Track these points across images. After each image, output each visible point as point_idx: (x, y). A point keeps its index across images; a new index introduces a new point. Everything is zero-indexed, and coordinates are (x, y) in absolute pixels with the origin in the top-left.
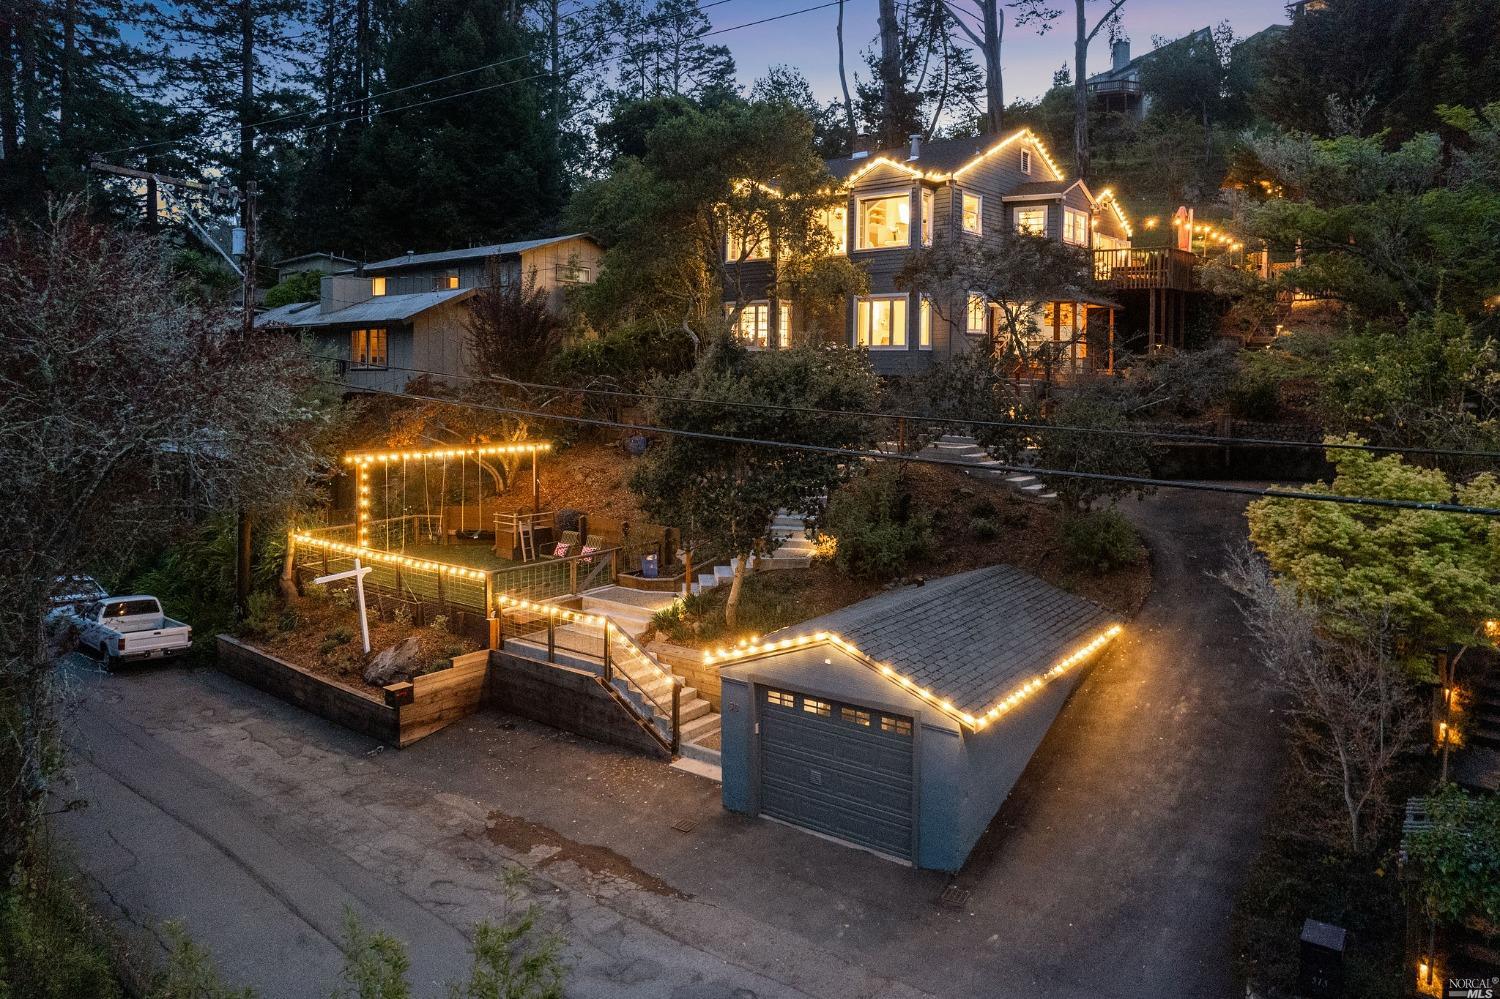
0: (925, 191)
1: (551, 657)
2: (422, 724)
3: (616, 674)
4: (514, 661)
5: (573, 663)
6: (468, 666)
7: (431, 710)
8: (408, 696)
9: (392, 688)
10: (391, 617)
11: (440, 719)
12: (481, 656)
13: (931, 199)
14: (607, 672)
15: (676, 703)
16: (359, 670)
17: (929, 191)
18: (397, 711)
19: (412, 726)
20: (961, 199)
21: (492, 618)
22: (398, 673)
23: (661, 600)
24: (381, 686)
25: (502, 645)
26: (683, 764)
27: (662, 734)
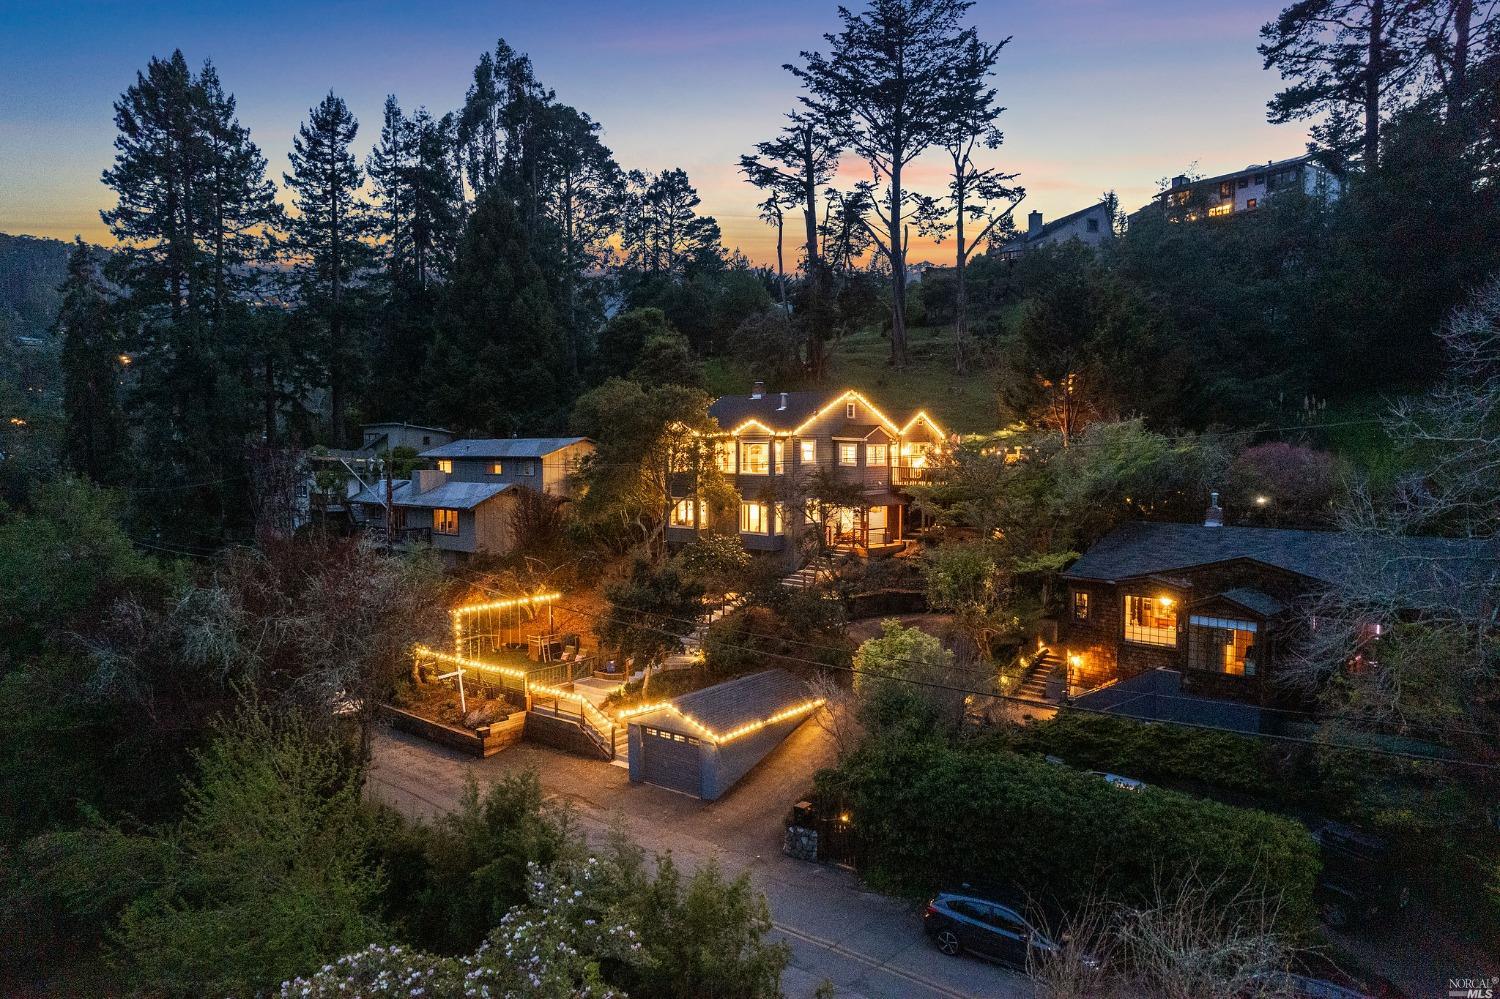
0: (778, 441)
1: (556, 714)
2: (494, 747)
3: (587, 722)
4: (539, 717)
5: (567, 718)
6: (516, 719)
7: (499, 740)
8: (487, 734)
9: (480, 729)
10: (475, 694)
11: (503, 744)
12: (523, 714)
13: (781, 446)
14: (582, 722)
15: (613, 738)
16: (462, 720)
17: (780, 441)
18: (482, 740)
19: (490, 748)
20: (800, 444)
21: (527, 696)
22: (482, 723)
23: (614, 685)
24: (474, 729)
25: (533, 709)
26: (616, 763)
27: (607, 750)
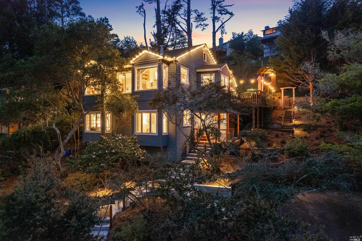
0: (164, 65)
13: (167, 69)
17: (166, 65)
20: (180, 69)
